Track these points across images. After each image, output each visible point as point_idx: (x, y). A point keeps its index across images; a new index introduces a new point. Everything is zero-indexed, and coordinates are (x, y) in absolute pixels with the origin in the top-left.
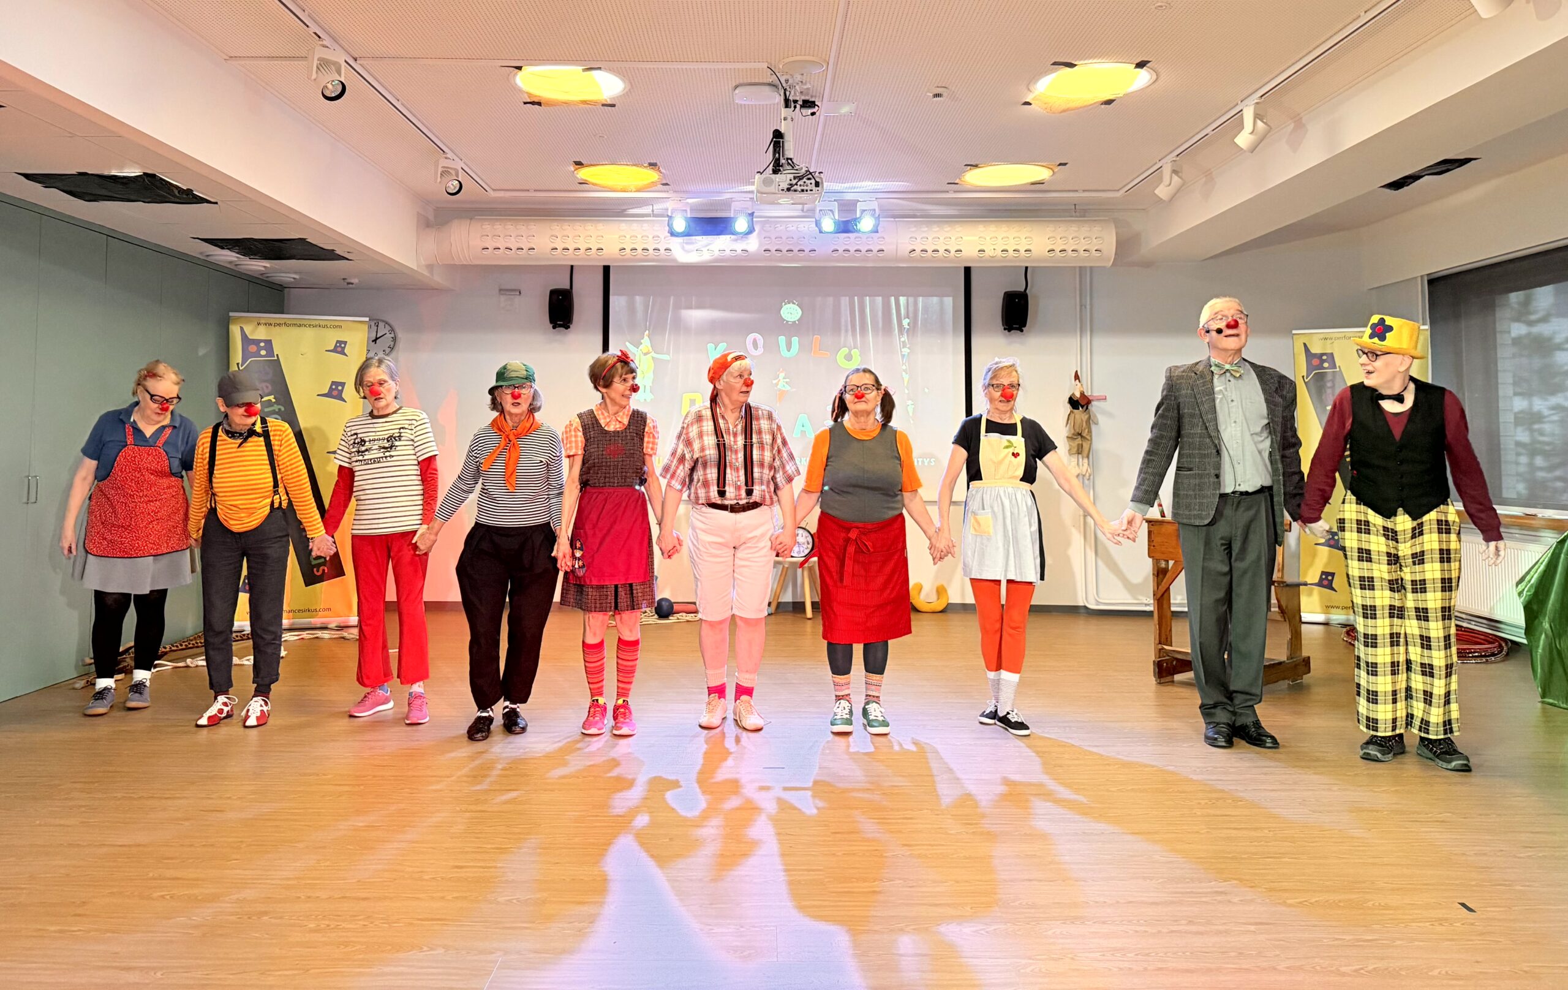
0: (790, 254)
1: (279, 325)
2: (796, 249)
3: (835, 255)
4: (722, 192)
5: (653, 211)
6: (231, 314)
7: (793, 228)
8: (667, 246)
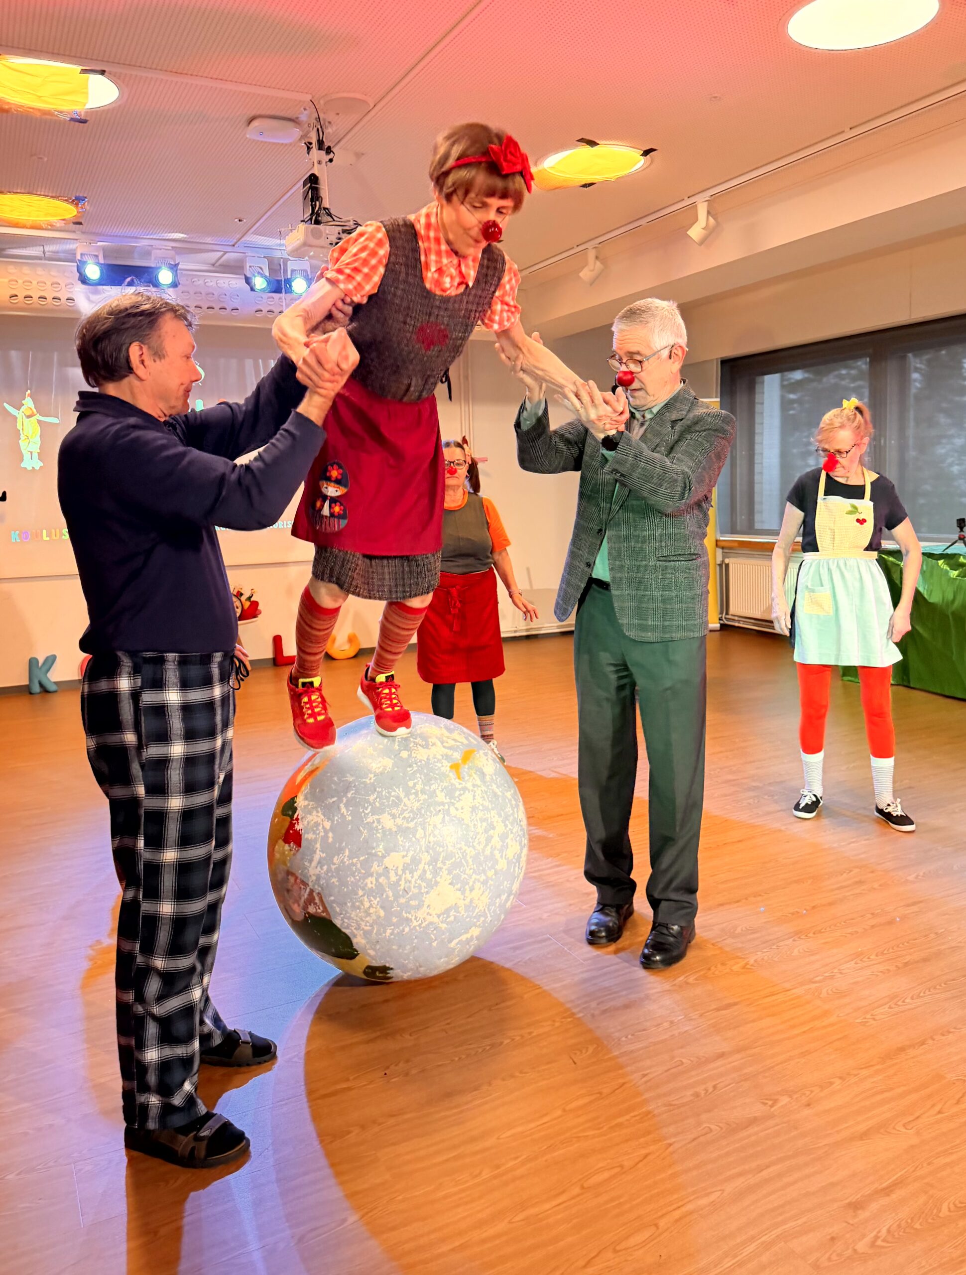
0: (210, 312)
2: (217, 308)
3: (259, 315)
4: (139, 238)
5: (44, 252)
7: (211, 284)
8: (70, 296)
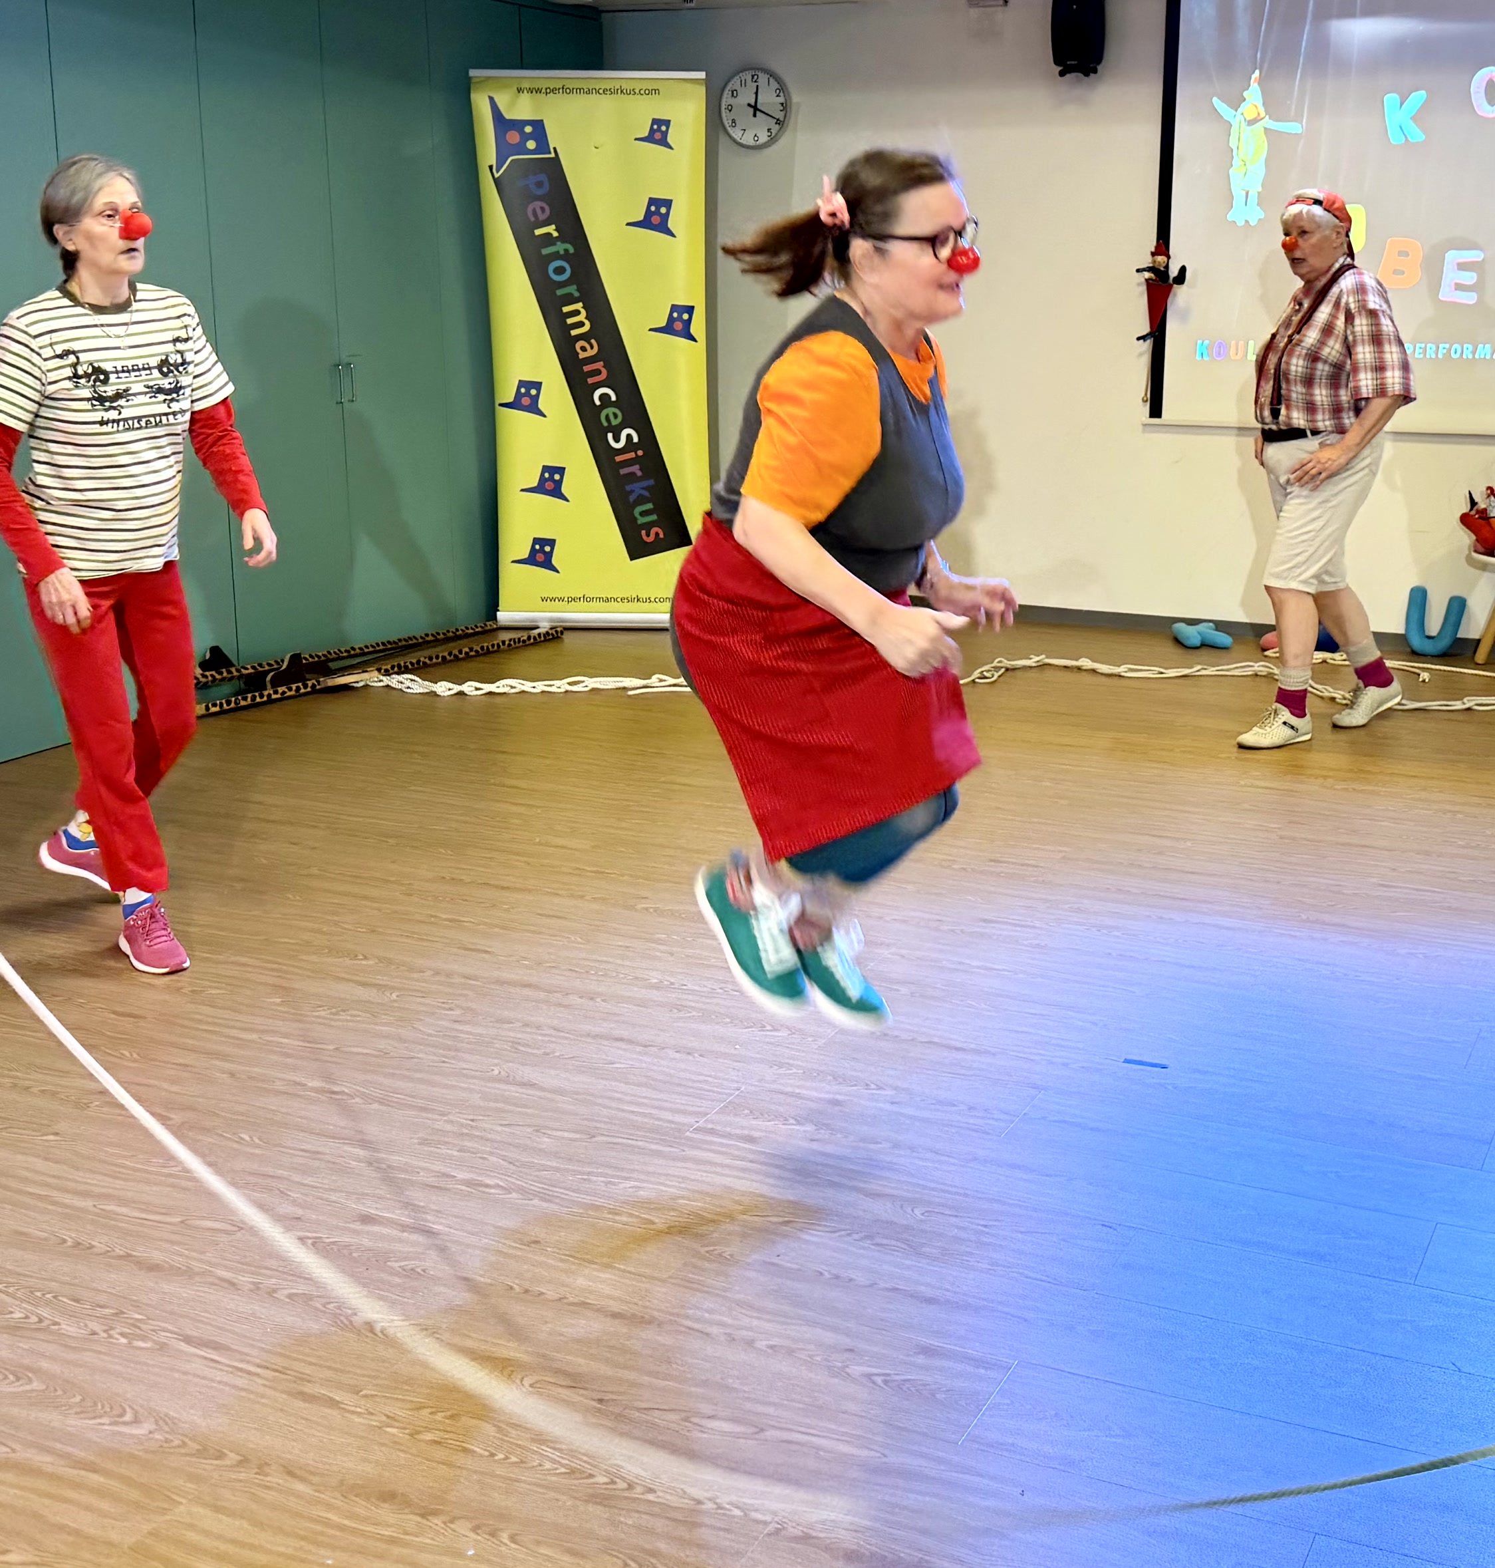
1: (553, 91)
6: (473, 73)
